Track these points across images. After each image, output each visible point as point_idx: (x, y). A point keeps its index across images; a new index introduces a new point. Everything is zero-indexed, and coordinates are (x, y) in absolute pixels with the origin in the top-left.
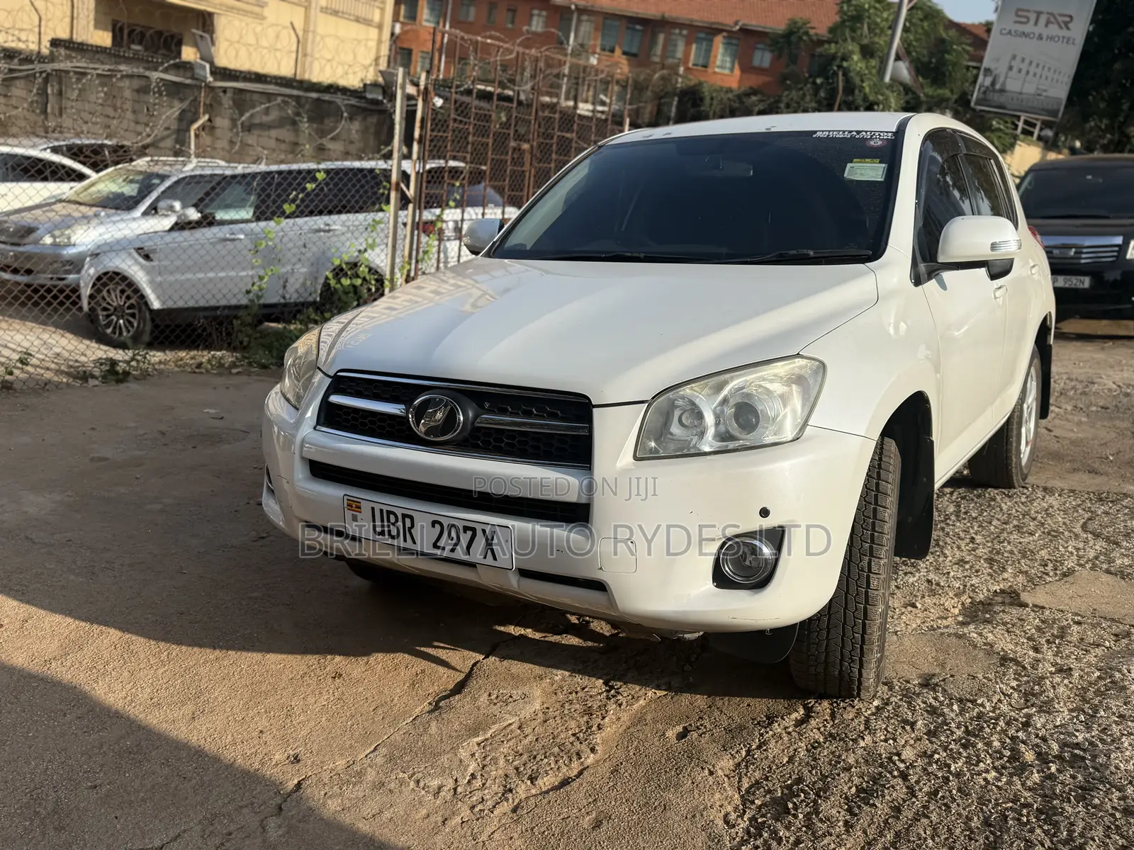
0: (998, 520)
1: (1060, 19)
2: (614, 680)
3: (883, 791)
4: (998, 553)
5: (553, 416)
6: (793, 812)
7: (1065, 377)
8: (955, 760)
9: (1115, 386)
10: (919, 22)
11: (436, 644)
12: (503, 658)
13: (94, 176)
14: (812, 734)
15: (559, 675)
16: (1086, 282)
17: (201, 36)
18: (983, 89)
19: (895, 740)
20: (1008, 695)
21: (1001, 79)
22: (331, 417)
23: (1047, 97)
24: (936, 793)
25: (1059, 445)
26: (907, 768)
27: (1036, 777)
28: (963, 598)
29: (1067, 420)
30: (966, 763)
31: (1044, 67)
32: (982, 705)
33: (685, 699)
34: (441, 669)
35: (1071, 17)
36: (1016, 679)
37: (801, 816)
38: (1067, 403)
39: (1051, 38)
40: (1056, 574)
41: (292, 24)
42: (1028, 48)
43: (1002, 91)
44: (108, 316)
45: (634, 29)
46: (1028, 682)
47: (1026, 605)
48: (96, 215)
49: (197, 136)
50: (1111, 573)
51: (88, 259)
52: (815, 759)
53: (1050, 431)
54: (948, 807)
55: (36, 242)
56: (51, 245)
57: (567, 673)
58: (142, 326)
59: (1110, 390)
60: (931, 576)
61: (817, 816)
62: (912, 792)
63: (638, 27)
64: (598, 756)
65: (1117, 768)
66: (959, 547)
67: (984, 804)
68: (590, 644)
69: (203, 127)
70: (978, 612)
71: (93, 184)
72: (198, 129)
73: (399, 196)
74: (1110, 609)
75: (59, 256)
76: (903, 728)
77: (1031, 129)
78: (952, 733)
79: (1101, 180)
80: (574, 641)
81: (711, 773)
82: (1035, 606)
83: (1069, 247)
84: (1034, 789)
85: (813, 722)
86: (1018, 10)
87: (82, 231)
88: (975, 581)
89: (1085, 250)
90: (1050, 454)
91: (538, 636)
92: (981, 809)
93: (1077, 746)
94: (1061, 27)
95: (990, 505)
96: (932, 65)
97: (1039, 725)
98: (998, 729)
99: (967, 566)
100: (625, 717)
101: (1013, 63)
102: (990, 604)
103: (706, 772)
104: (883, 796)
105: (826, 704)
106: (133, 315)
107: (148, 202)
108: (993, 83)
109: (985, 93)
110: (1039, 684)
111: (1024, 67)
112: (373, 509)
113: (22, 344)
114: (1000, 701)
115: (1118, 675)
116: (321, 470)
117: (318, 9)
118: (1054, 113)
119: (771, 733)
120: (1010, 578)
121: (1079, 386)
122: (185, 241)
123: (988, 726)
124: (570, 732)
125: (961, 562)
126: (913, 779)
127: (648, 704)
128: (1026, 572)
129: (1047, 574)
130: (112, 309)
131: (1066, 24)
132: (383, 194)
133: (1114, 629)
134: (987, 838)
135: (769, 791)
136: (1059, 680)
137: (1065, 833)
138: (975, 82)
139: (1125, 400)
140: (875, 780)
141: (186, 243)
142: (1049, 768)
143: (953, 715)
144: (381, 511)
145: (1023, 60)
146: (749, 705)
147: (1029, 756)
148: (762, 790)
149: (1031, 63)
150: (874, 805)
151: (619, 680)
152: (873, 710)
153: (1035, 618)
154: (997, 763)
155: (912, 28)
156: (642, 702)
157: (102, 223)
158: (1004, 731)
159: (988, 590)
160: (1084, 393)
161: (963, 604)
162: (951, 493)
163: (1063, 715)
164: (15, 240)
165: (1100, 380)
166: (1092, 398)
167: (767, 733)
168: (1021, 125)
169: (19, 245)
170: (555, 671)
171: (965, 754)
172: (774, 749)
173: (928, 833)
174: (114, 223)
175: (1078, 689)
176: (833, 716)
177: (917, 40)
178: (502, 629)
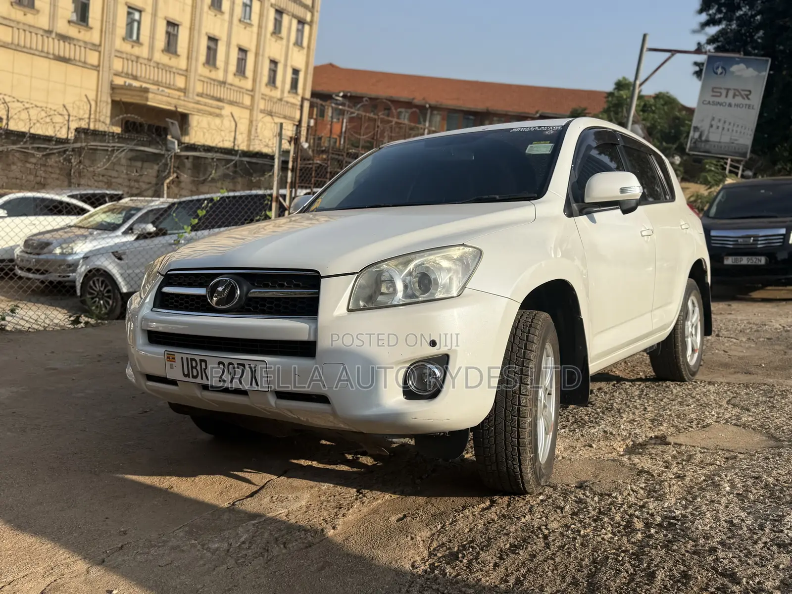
0: (668, 398)
1: (743, 93)
2: (365, 488)
3: (527, 546)
4: (661, 416)
5: (297, 286)
6: (460, 559)
7: (745, 322)
8: (585, 528)
9: (780, 327)
10: (662, 107)
11: (245, 470)
12: (289, 477)
13: (92, 210)
14: (490, 515)
15: (325, 486)
16: (763, 260)
17: (172, 123)
18: (693, 140)
19: (547, 518)
20: (636, 491)
21: (706, 133)
22: (163, 301)
23: (737, 144)
24: (563, 547)
25: (730, 360)
26: (550, 533)
27: (639, 536)
28: (627, 442)
29: (741, 346)
30: (594, 530)
31: (734, 125)
32: (616, 497)
33: (411, 499)
34: (244, 484)
35: (750, 91)
36: (646, 483)
37: (465, 561)
38: (743, 336)
39: (737, 105)
40: (698, 427)
41: (232, 114)
42: (722, 113)
43: (707, 141)
44: (93, 298)
45: (468, 119)
46: (653, 484)
47: (670, 444)
48: (91, 234)
49: (168, 188)
50: (738, 426)
51: (81, 261)
52: (487, 530)
53: (726, 352)
54: (569, 553)
55: (50, 252)
56: (60, 253)
57: (332, 485)
58: (115, 304)
59: (776, 329)
60: (607, 429)
61: (476, 561)
62: (547, 546)
63: (471, 117)
64: (336, 531)
65: (697, 529)
66: (634, 413)
67: (596, 551)
68: (355, 470)
69: (173, 182)
70: (635, 449)
71: (91, 216)
72: (169, 183)
73: (278, 206)
74: (728, 444)
75: (64, 260)
76: (555, 511)
77: (736, 170)
78: (589, 513)
79: (771, 193)
80: (344, 468)
81: (412, 539)
82: (676, 444)
83: (750, 237)
84: (635, 543)
85: (493, 509)
86: (713, 88)
87: (82, 244)
88: (638, 431)
89: (760, 239)
90: (721, 364)
91: (321, 466)
92: (593, 554)
93: (674, 518)
94: (744, 98)
95: (665, 390)
96: (672, 135)
97: (650, 507)
98: (622, 510)
99: (635, 423)
100: (365, 510)
101: (713, 123)
102: (646, 445)
103: (409, 538)
104: (526, 548)
105: (506, 498)
106: (109, 297)
107: (126, 226)
108: (700, 136)
109: (695, 143)
110: (660, 485)
111: (720, 125)
112: (182, 358)
113: (33, 317)
114: (629, 494)
115: (717, 478)
116: (155, 338)
117: (259, 110)
118: (744, 155)
119: (461, 515)
120: (664, 429)
121: (755, 327)
122: (148, 245)
123: (615, 509)
124: (322, 518)
125: (632, 421)
126: (551, 539)
127: (384, 503)
128: (677, 426)
129: (692, 427)
130: (96, 293)
131: (747, 96)
132: (267, 204)
133: (727, 455)
134: (590, 570)
135: (450, 548)
136: (675, 482)
137: (645, 565)
138: (688, 136)
139: (784, 334)
140: (524, 540)
141: (148, 247)
142: (649, 531)
143: (592, 503)
144: (187, 359)
145: (720, 120)
146: (453, 501)
147: (639, 525)
148: (445, 548)
149: (725, 122)
150: (519, 553)
151: (367, 489)
152: (539, 502)
153: (673, 451)
154: (615, 530)
155: (657, 111)
156: (380, 501)
157: (95, 239)
158: (625, 511)
159: (646, 437)
160: (757, 331)
161: (627, 445)
162: (640, 385)
163: (670, 501)
164: (37, 251)
165: (770, 323)
166: (762, 333)
167: (459, 515)
168: (728, 167)
169: (38, 254)
170: (323, 484)
171: (594, 525)
172: (461, 524)
173: (550, 568)
174: (104, 238)
175: (687, 487)
176: (508, 505)
177: (660, 118)
178: (296, 461)
